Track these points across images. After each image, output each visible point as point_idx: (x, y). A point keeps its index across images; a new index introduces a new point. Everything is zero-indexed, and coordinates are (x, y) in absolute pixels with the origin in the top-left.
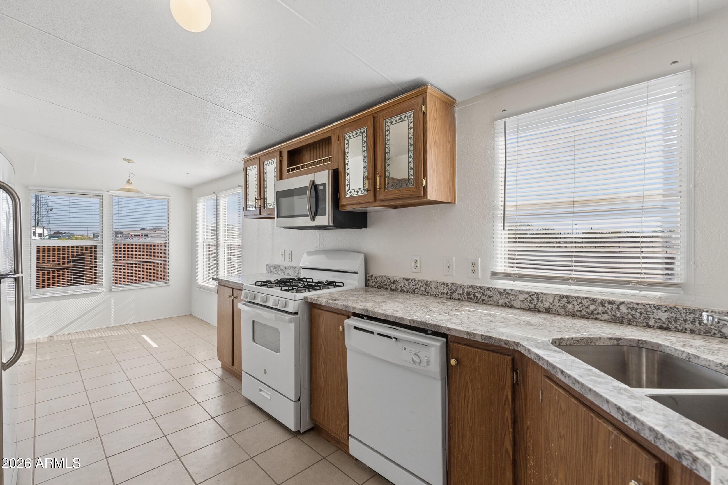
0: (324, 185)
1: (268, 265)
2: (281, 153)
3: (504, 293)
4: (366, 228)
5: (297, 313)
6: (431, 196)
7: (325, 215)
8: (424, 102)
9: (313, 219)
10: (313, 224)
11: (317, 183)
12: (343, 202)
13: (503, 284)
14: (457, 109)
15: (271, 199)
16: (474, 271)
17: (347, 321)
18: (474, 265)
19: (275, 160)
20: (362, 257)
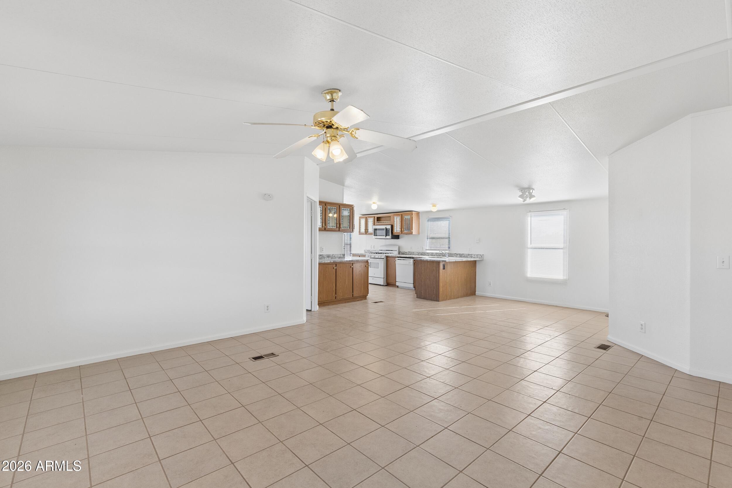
0: (389, 229)
1: (364, 250)
2: (374, 217)
3: (428, 253)
4: (399, 239)
5: (384, 259)
6: (413, 233)
7: (389, 236)
8: (412, 215)
9: (386, 237)
10: (386, 238)
11: (387, 228)
12: (394, 233)
13: (428, 251)
14: (420, 214)
15: (371, 229)
16: (423, 249)
17: (396, 259)
18: (423, 248)
19: (372, 219)
20: (398, 247)
